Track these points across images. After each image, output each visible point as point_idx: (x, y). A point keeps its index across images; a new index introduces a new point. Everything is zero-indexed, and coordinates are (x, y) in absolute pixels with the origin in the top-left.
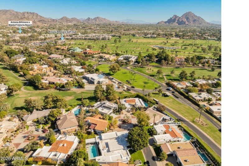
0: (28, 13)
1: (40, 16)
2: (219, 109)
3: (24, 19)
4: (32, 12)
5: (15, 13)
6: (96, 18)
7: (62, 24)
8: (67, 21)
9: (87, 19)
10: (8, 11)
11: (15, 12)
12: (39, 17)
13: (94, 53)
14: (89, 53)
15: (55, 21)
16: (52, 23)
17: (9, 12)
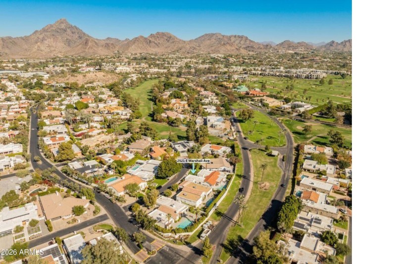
0: (235, 36)
1: (250, 40)
2: (312, 183)
3: (227, 45)
4: (241, 35)
5: (222, 37)
6: (347, 41)
7: (278, 52)
8: (290, 47)
9: (328, 44)
10: (214, 34)
11: (222, 35)
12: (248, 42)
13: (258, 95)
14: (251, 94)
15: (269, 47)
16: (263, 51)
17: (214, 37)
